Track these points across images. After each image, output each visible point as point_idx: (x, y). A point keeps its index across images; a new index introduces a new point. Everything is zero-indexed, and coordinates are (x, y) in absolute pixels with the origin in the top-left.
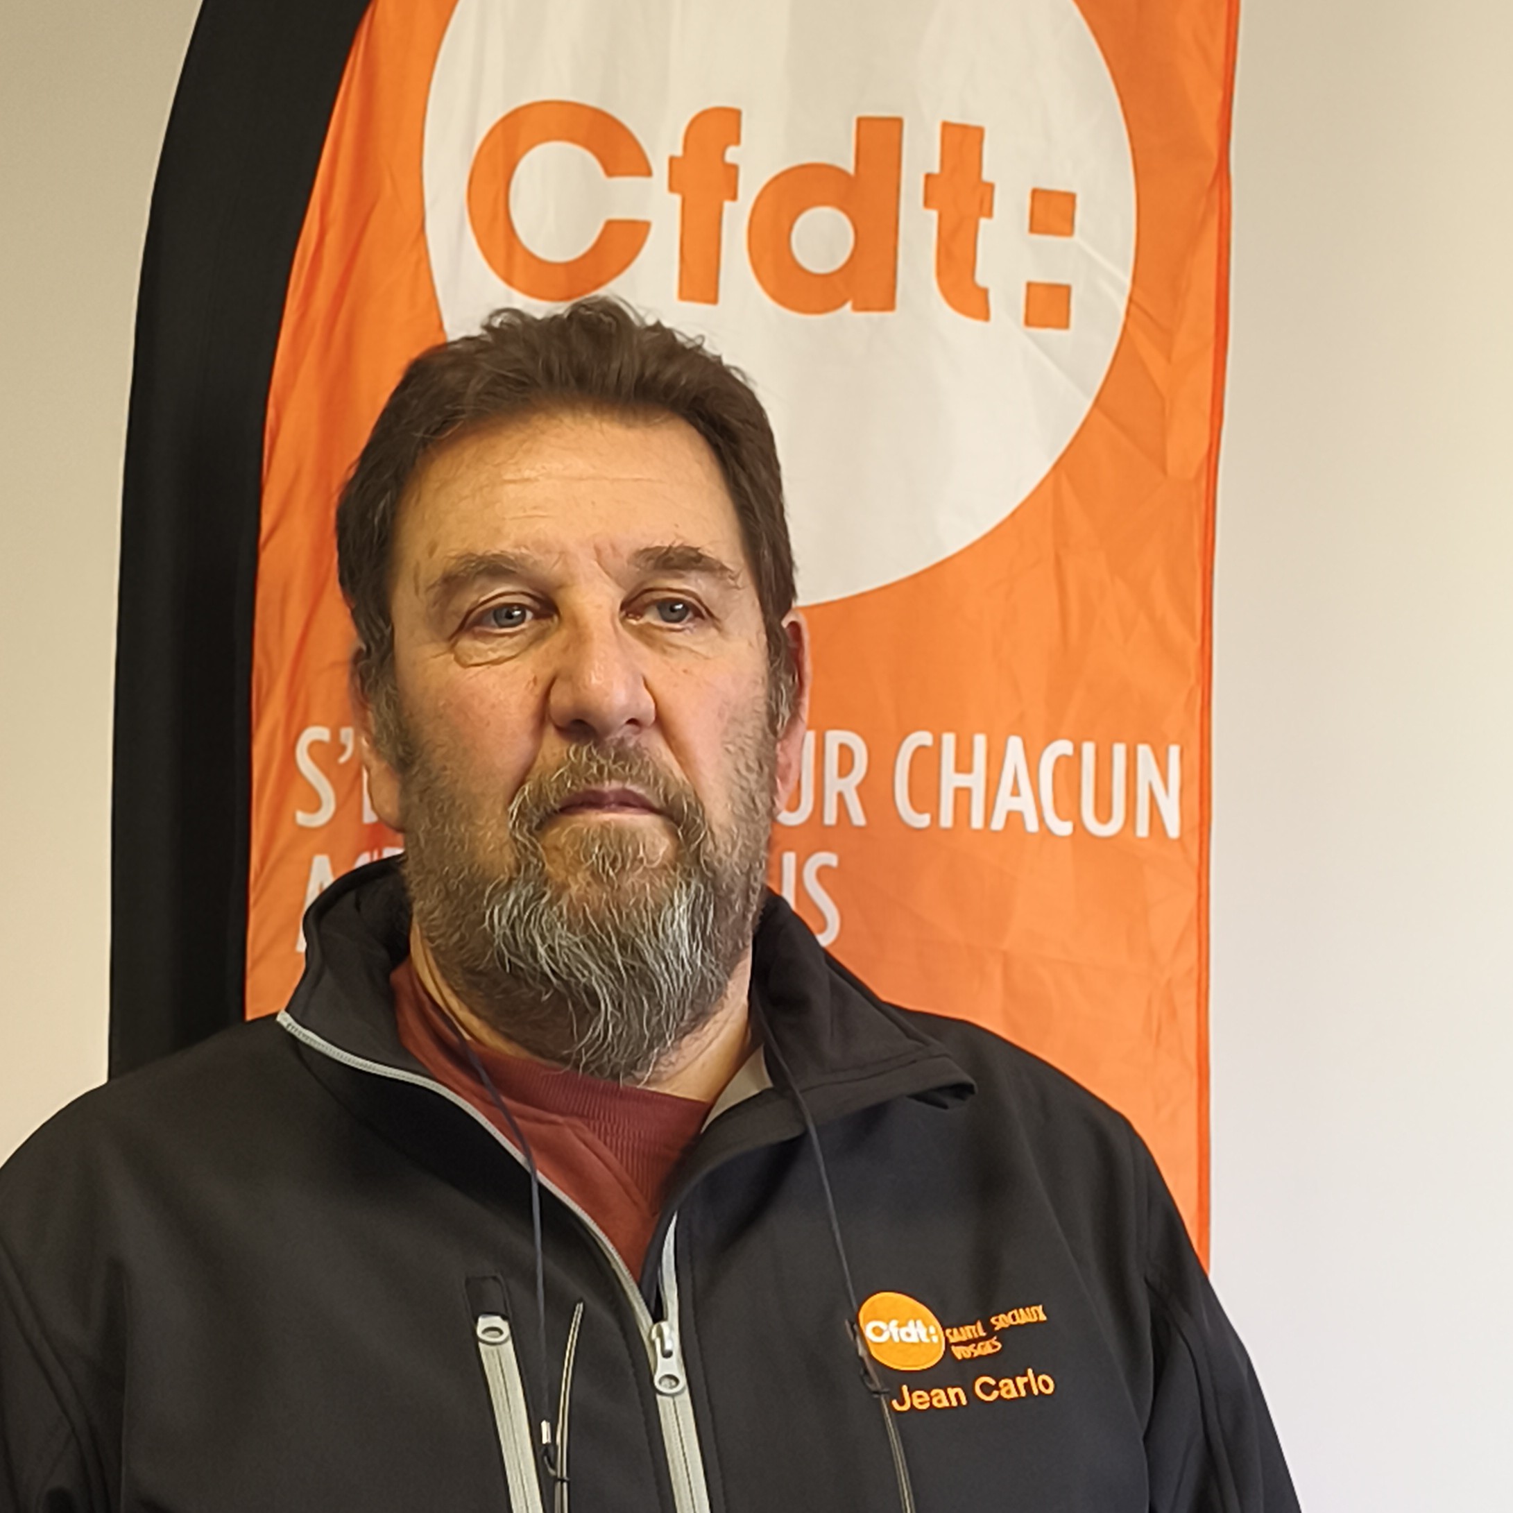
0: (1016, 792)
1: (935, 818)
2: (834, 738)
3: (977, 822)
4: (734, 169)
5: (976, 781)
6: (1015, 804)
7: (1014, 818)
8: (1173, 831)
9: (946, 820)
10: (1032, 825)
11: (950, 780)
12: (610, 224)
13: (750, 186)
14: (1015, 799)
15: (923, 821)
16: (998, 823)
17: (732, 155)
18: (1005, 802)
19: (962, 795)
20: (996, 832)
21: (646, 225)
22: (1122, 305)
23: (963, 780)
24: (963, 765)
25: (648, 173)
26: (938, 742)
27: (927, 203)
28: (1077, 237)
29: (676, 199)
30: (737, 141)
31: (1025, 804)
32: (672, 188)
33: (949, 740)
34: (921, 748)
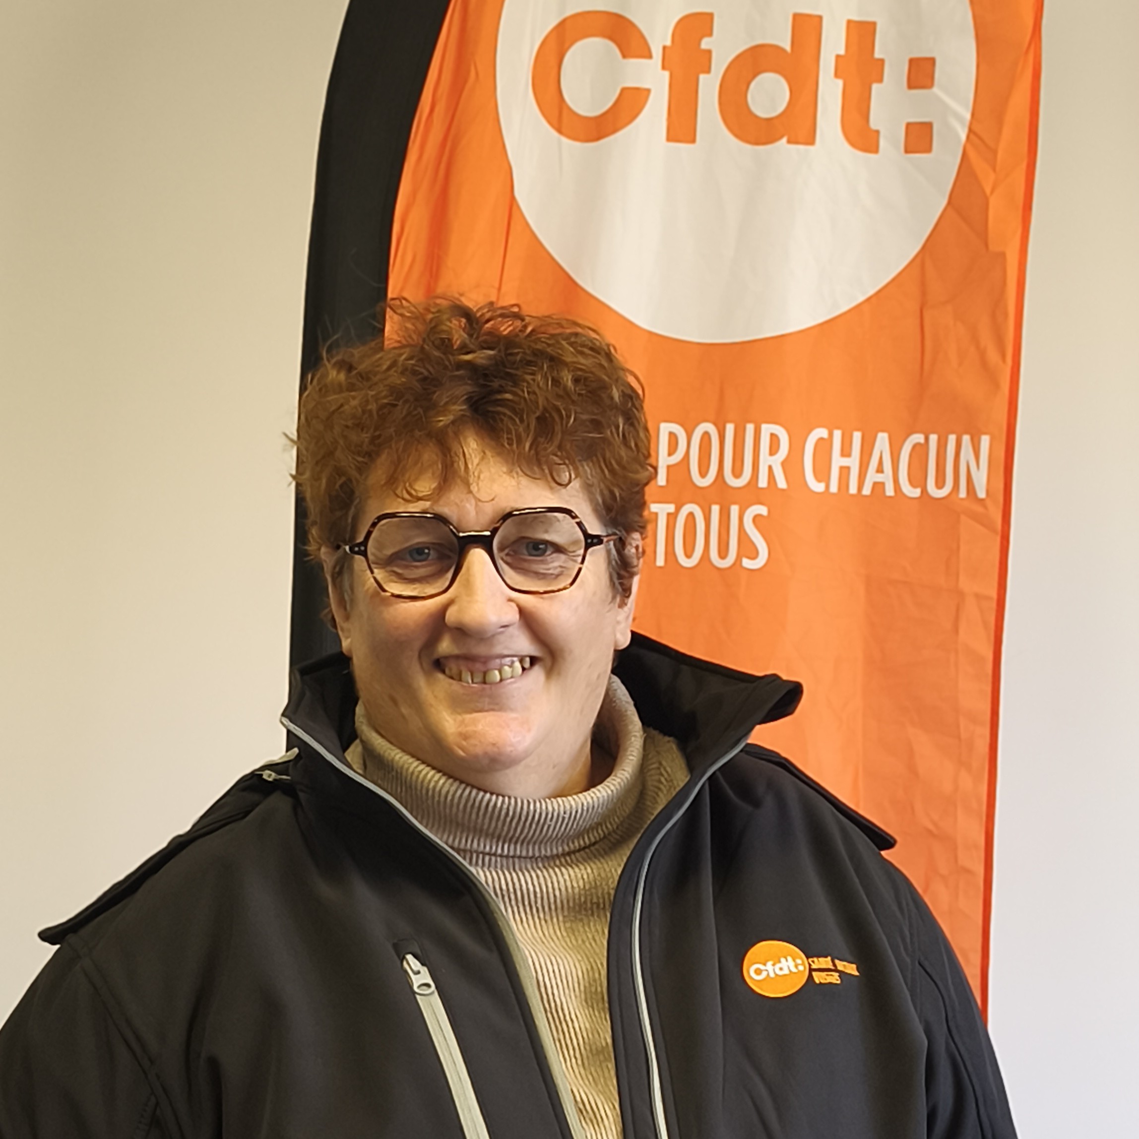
0: (880, 470)
1: (827, 487)
2: (767, 429)
3: (853, 490)
4: (709, 52)
5: (853, 462)
6: (879, 478)
7: (878, 487)
8: (982, 494)
9: (834, 488)
10: (890, 491)
11: (838, 461)
12: (624, 90)
13: (719, 65)
14: (880, 475)
15: (819, 487)
16: (867, 491)
17: (705, 44)
18: (872, 477)
19: (845, 471)
20: (866, 496)
21: (648, 91)
22: (963, 135)
23: (845, 462)
24: (846, 452)
25: (650, 56)
26: (831, 435)
27: (837, 75)
28: (935, 90)
29: (667, 74)
30: (710, 34)
31: (886, 478)
32: (664, 68)
33: (837, 434)
34: (821, 439)
